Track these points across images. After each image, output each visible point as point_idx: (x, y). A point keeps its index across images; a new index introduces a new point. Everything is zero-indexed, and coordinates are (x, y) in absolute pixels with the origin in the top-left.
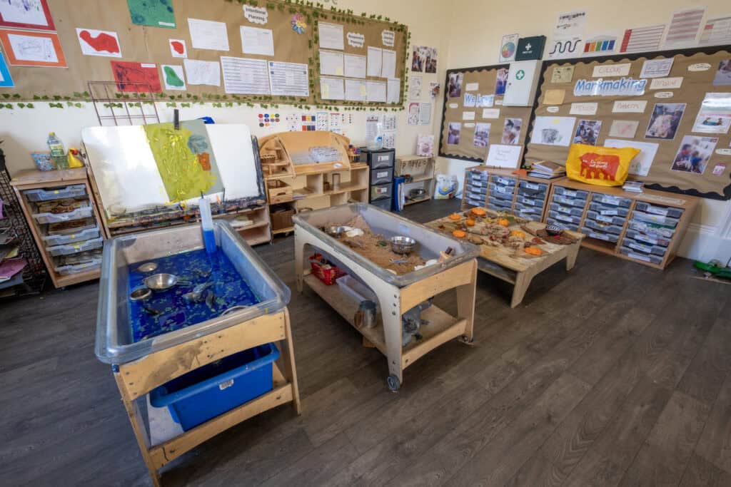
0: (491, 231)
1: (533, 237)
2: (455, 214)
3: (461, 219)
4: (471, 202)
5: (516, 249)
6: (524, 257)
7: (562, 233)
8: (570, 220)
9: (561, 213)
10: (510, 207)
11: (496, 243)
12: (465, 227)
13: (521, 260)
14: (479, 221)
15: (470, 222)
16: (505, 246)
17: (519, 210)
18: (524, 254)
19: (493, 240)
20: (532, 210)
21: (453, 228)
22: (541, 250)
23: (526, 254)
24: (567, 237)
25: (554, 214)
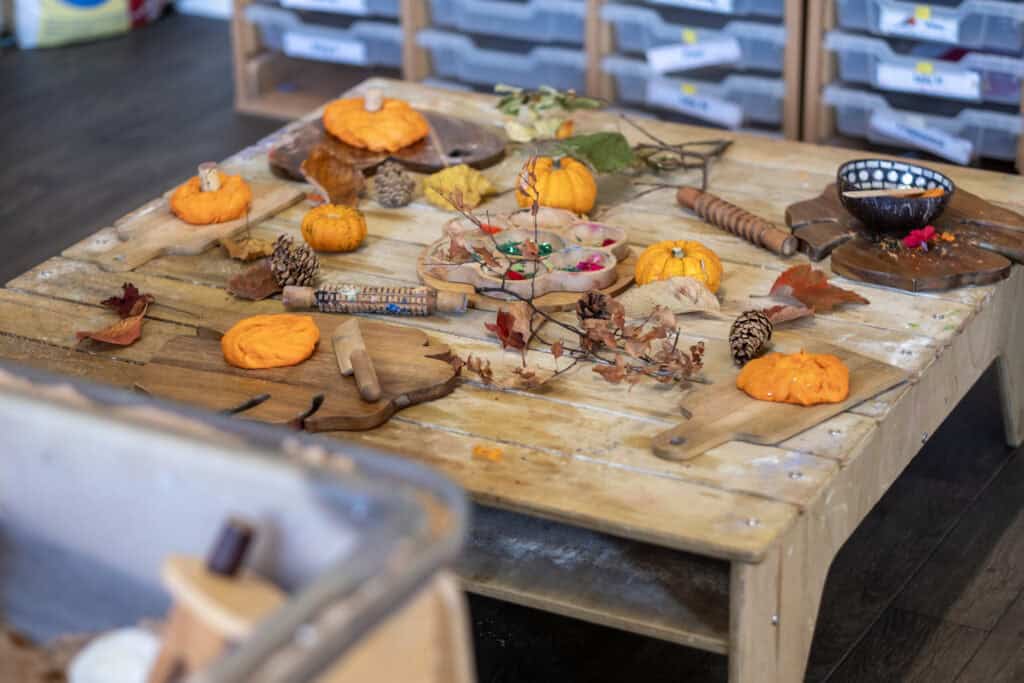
0: (488, 276)
1: (780, 267)
2: (209, 176)
3: (261, 206)
4: (301, 43)
5: (686, 383)
6: (750, 436)
7: (942, 203)
8: (961, 83)
9: (903, 45)
10: (578, 46)
11: (541, 361)
12: (303, 274)
13: (734, 463)
14: (394, 206)
15: (334, 224)
16: (611, 374)
17: (641, 57)
18: (746, 412)
19: (518, 343)
20: (721, 49)
21: (216, 296)
22: (842, 354)
23: (754, 409)
24: (983, 231)
25: (863, 60)
